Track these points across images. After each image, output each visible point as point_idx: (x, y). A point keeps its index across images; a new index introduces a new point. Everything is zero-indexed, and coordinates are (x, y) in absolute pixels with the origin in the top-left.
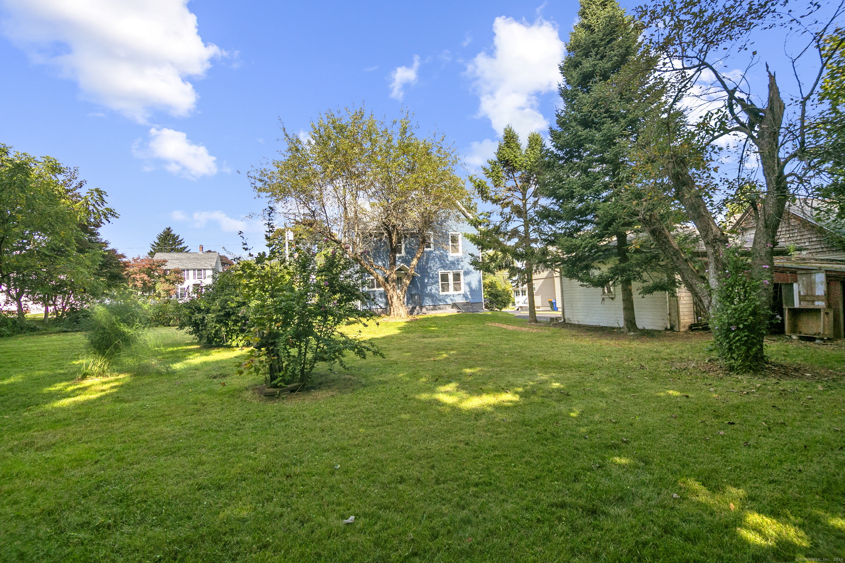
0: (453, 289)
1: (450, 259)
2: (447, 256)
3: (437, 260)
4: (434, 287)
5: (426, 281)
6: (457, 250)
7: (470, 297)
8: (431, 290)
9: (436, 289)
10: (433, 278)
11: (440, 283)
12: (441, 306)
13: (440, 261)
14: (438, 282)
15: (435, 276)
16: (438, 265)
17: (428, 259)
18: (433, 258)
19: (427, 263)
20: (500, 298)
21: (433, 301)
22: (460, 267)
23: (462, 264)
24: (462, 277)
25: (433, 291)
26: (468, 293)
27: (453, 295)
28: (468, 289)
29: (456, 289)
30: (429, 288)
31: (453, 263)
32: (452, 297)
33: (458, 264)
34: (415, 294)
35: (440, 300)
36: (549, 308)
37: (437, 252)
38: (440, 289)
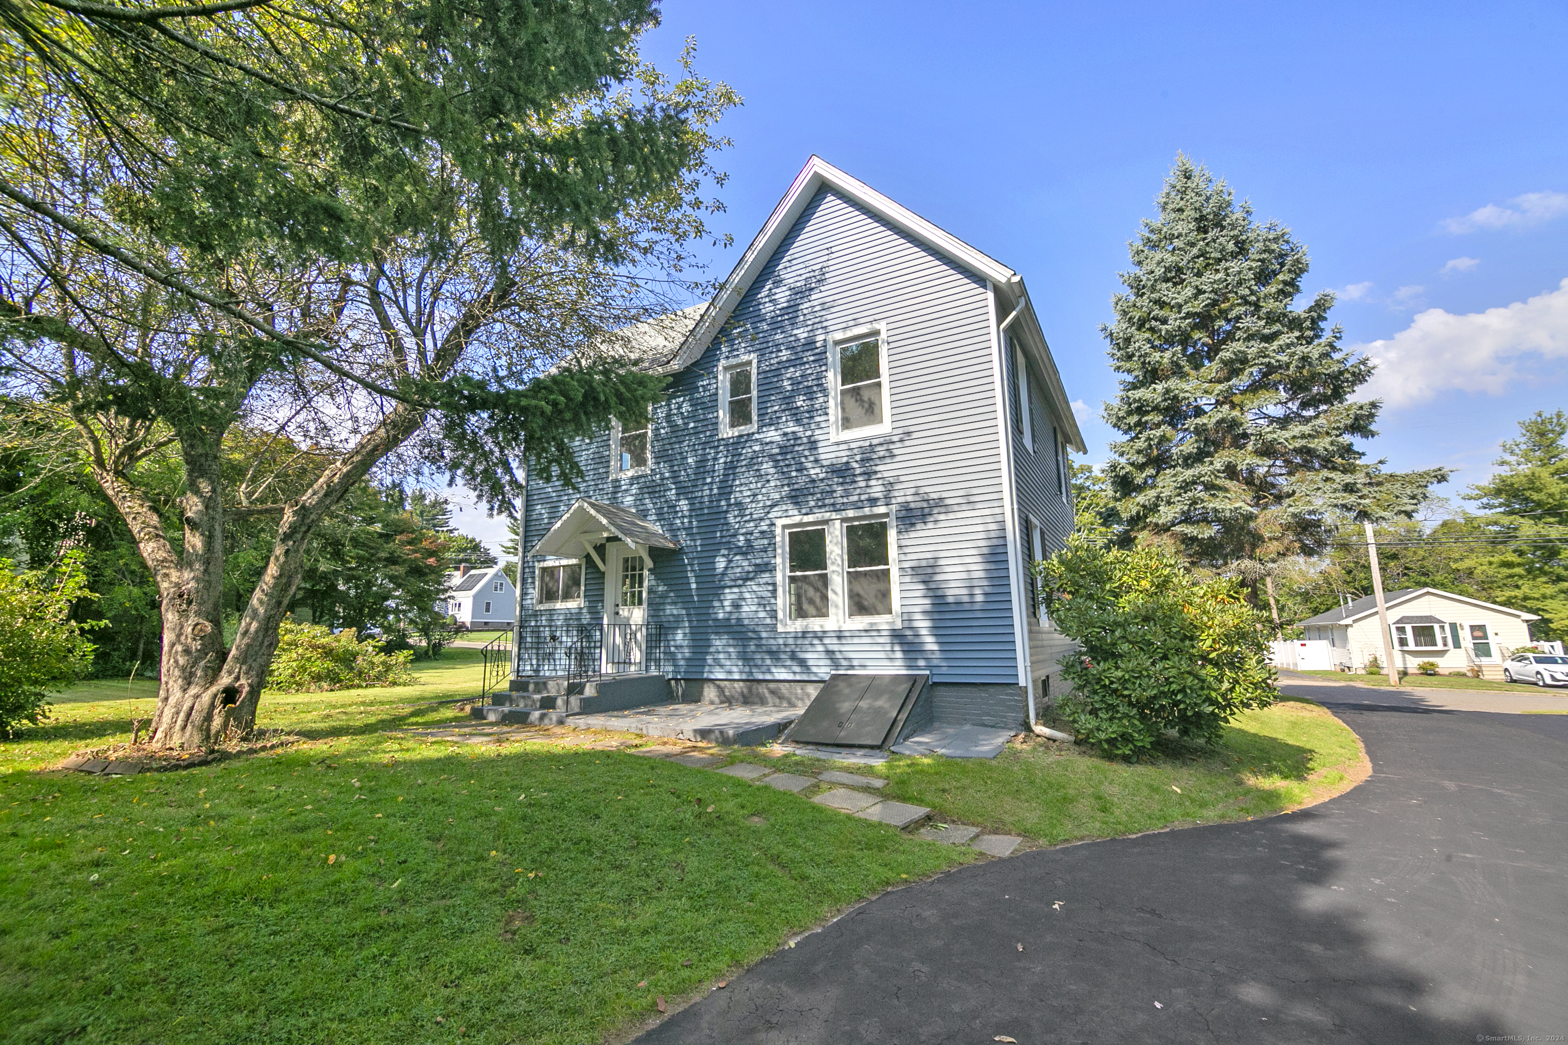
0: (845, 601)
1: (826, 455)
2: (813, 445)
3: (767, 467)
4: (751, 593)
5: (721, 563)
6: (871, 411)
7: (930, 643)
8: (736, 606)
9: (762, 603)
10: (747, 550)
11: (782, 576)
12: (784, 688)
13: (783, 474)
14: (773, 570)
15: (759, 543)
16: (774, 490)
17: (731, 469)
19: (726, 490)
21: (745, 658)
22: (877, 490)
23: (887, 470)
24: (892, 540)
25: (748, 609)
26: (923, 625)
27: (840, 636)
29: (859, 606)
30: (729, 595)
31: (842, 472)
32: (830, 642)
33: (869, 475)
34: (677, 623)
35: (775, 656)
37: (771, 435)
38: (784, 603)
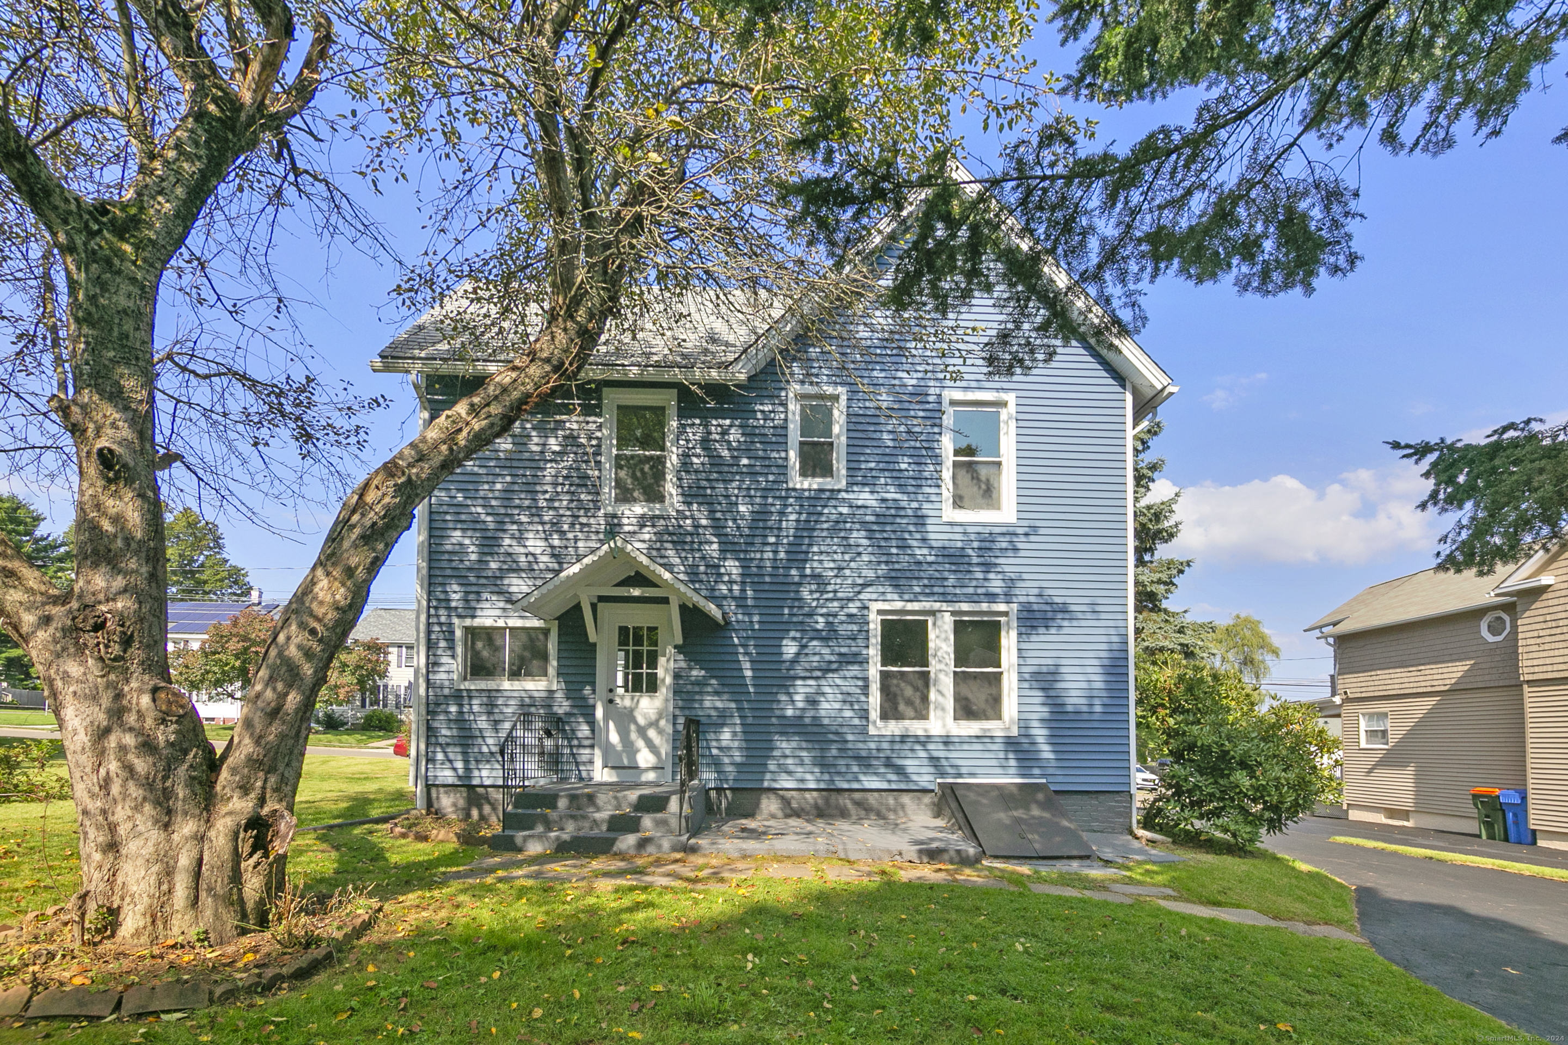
0: (949, 703)
1: (937, 534)
2: (920, 520)
3: (858, 537)
4: (833, 687)
5: (790, 649)
6: (987, 493)
7: (1046, 752)
8: (812, 702)
9: (848, 700)
10: (830, 635)
11: (874, 670)
12: (873, 798)
13: (879, 548)
14: (863, 662)
15: (846, 628)
16: (867, 566)
17: (806, 530)
18: (838, 525)
19: (798, 556)
20: (1242, 779)
21: (823, 764)
22: (996, 584)
23: (1008, 564)
24: (1009, 641)
25: (829, 706)
26: (1040, 733)
27: (947, 741)
28: (1038, 710)
29: (966, 710)
30: (802, 690)
31: (955, 558)
32: (937, 750)
33: (988, 567)
34: (723, 718)
35: (865, 762)
36: (1472, 826)
37: (865, 497)
38: (875, 699)
